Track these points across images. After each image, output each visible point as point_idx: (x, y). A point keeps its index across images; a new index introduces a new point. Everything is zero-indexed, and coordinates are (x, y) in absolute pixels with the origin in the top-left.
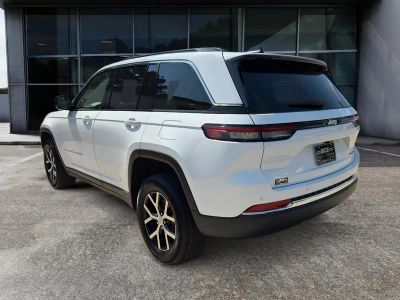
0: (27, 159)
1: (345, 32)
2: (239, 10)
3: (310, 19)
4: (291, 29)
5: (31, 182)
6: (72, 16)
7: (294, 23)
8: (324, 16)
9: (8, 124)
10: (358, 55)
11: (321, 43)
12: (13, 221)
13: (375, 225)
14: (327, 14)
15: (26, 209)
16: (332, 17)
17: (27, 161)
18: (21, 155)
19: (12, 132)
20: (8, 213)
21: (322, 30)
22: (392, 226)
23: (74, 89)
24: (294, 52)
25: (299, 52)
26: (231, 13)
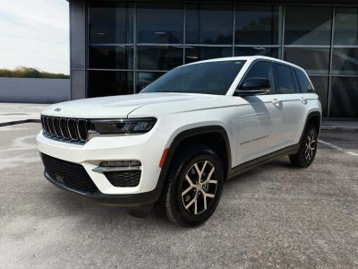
2: (280, 8)
3: (343, 17)
4: (327, 26)
6: (130, 9)
7: (330, 21)
8: (356, 15)
11: (353, 39)
23: (130, 75)
24: (329, 46)
25: (333, 46)
26: (272, 11)
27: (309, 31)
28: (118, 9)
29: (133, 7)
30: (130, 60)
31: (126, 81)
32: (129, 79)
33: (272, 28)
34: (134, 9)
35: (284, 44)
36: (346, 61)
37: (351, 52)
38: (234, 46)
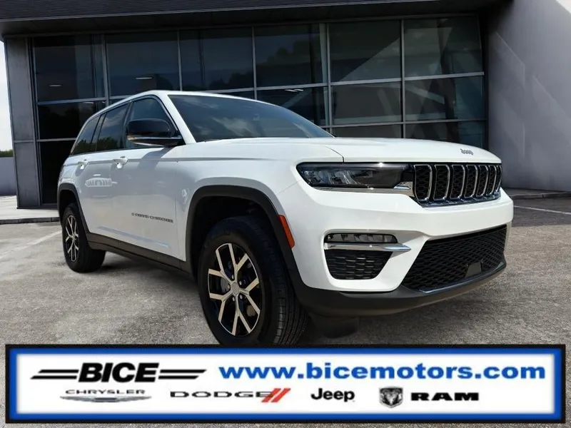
0: (42, 239)
1: (465, 49)
2: (322, 27)
3: (417, 34)
4: (393, 49)
5: (48, 269)
6: (96, 46)
7: (397, 42)
8: (436, 29)
9: (15, 197)
10: (485, 79)
11: (435, 66)
12: (26, 319)
13: (524, 300)
14: (440, 26)
15: (43, 303)
16: (447, 31)
17: (41, 243)
18: (33, 235)
19: (20, 206)
20: (18, 309)
21: (436, 49)
22: (547, 300)
24: (399, 79)
25: (405, 79)
26: (310, 32)
28: (76, 47)
29: (100, 43)
33: (312, 58)
34: (102, 46)
35: (332, 81)
36: (427, 100)
37: (433, 86)
38: (256, 89)
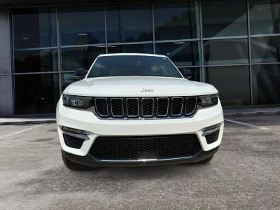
2: (196, 3)
3: (259, 8)
6: (52, 15)
8: (270, 5)
11: (271, 28)
14: (272, 3)
21: (270, 17)
23: (55, 76)
24: (246, 36)
25: (250, 36)
26: (189, 7)
27: (230, 24)
28: (40, 15)
29: (55, 12)
30: (54, 62)
31: (52, 82)
32: (55, 80)
33: (190, 23)
34: (57, 14)
35: (203, 37)
36: (267, 50)
37: (271, 41)
38: (154, 42)
